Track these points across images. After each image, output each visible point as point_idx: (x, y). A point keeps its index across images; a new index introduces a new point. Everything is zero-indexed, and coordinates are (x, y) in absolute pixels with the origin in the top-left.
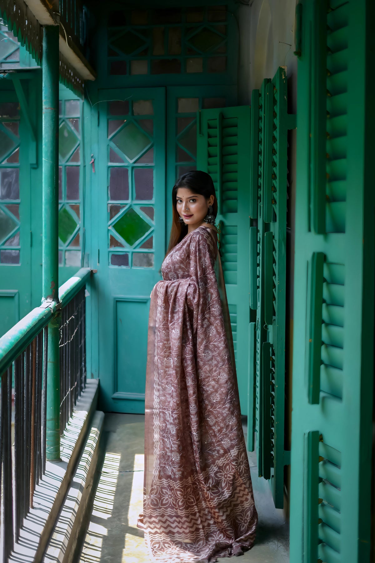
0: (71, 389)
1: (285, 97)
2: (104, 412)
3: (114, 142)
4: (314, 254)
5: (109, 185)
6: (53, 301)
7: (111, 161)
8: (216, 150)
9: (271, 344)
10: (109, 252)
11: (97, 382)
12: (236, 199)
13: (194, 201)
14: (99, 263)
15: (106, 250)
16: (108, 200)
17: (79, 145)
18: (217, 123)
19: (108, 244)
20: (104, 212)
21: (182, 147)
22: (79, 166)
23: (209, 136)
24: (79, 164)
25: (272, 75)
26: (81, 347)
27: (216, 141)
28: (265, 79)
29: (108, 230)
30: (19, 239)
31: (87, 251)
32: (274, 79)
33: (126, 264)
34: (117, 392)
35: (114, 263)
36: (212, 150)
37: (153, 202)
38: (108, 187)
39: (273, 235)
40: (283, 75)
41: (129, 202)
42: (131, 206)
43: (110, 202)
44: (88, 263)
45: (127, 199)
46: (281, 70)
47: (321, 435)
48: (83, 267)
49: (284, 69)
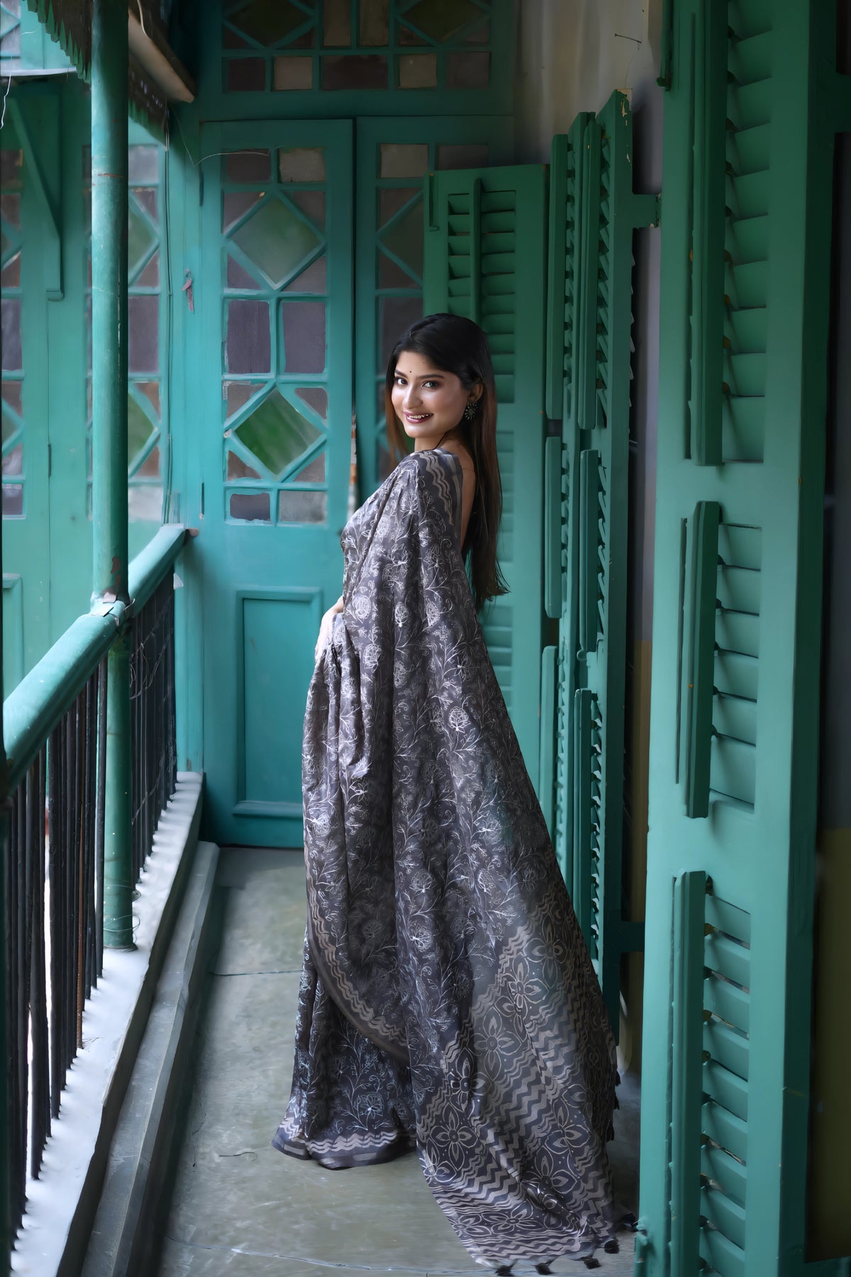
0: (149, 793)
1: (628, 157)
2: (219, 845)
3: (237, 242)
4: (699, 504)
5: (226, 340)
6: (116, 600)
7: (231, 284)
8: (467, 264)
9: (592, 692)
10: (226, 489)
11: (199, 778)
12: (512, 373)
13: (435, 385)
14: (203, 513)
15: (219, 485)
16: (223, 371)
17: (157, 247)
18: (469, 203)
19: (224, 471)
20: (214, 399)
21: (388, 253)
22: (157, 295)
23: (452, 232)
24: (157, 290)
25: (596, 104)
26: (167, 701)
27: (468, 243)
28: (581, 113)
29: (224, 440)
30: (22, 459)
31: (177, 487)
32: (601, 113)
33: (265, 516)
34: (245, 799)
35: (236, 513)
36: (457, 261)
37: (324, 377)
38: (223, 344)
39: (599, 456)
40: (623, 109)
41: (271, 376)
42: (274, 386)
43: (228, 376)
44: (178, 514)
45: (267, 370)
46: (618, 97)
47: (710, 880)
48: (168, 522)
49: (626, 96)
